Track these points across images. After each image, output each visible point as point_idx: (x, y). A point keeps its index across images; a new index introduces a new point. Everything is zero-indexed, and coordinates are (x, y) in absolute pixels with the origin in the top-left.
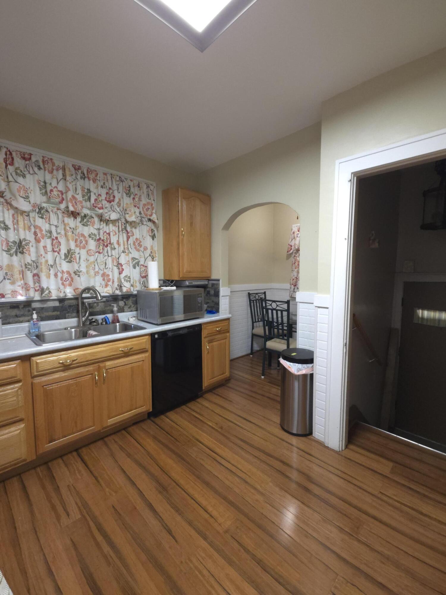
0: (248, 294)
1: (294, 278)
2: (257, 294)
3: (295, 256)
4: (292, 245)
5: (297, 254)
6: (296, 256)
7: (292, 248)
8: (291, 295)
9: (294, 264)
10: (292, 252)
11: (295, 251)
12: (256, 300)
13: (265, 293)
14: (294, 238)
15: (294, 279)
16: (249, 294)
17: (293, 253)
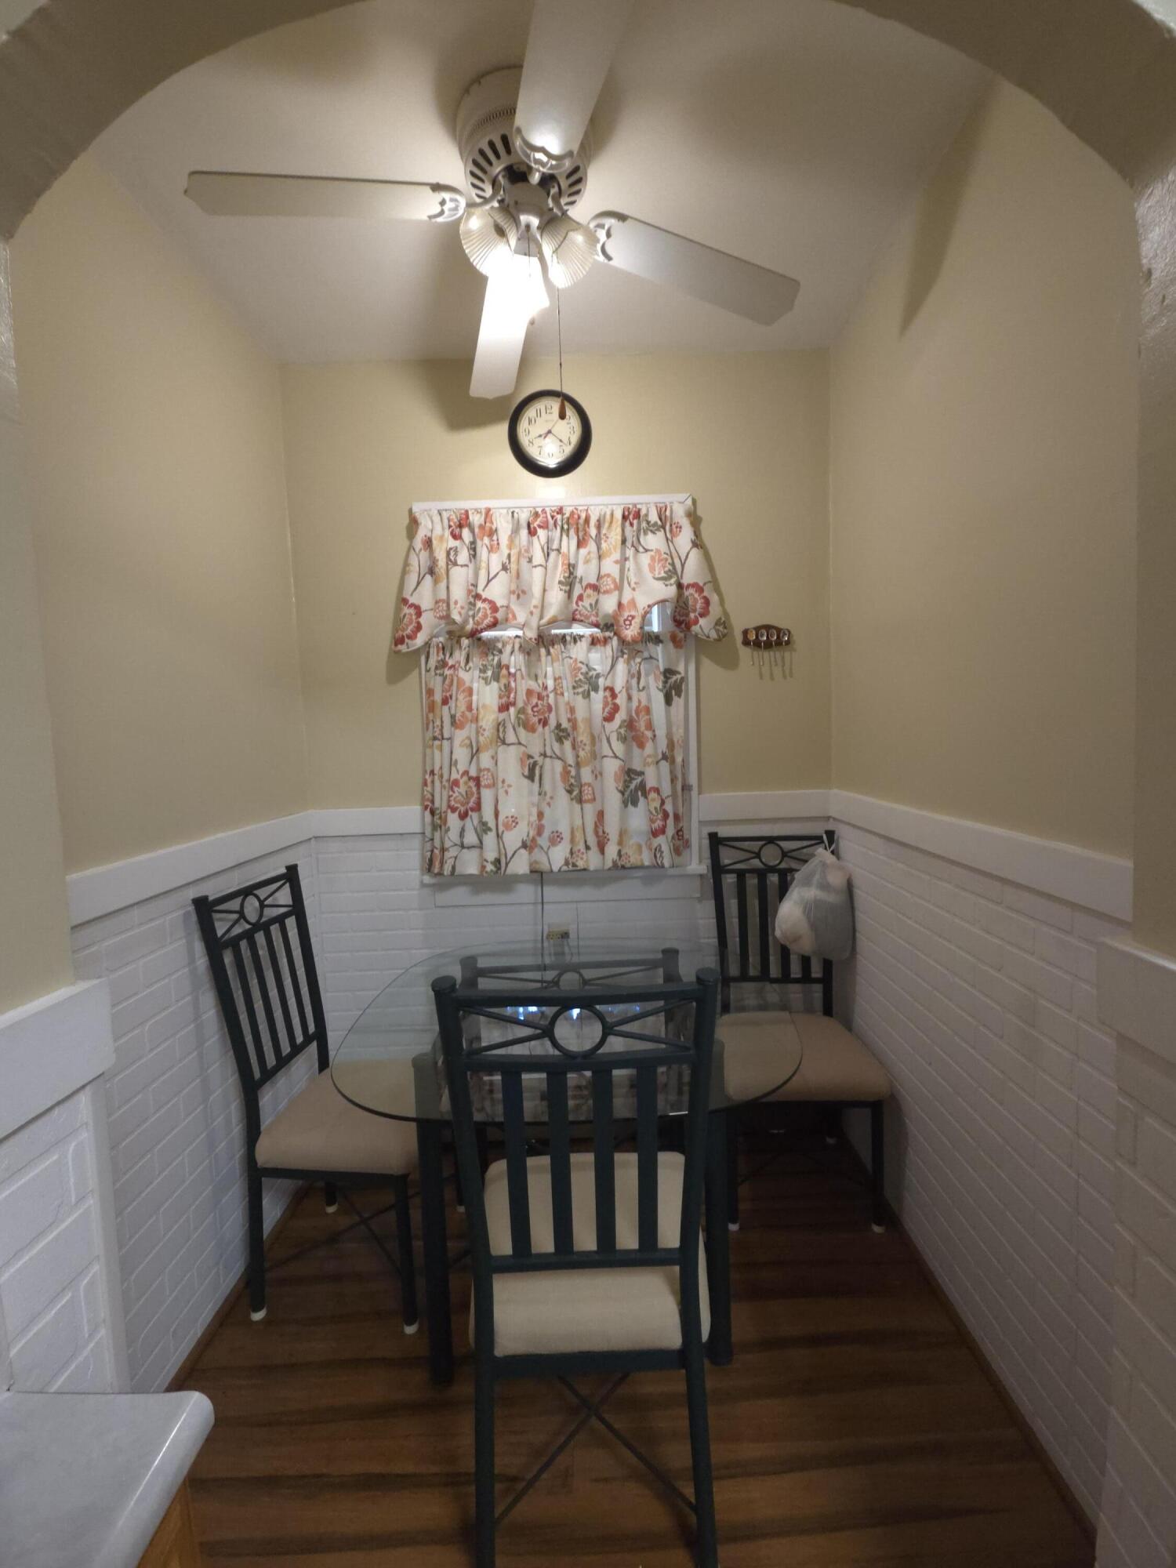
0: (191, 908)
1: (459, 777)
2: (247, 892)
3: (443, 664)
4: (423, 608)
5: (457, 654)
6: (451, 662)
7: (422, 620)
8: (454, 868)
9: (445, 702)
10: (427, 644)
11: (441, 639)
12: (249, 935)
13: (291, 876)
14: (431, 571)
15: (456, 783)
16: (204, 908)
17: (433, 651)
